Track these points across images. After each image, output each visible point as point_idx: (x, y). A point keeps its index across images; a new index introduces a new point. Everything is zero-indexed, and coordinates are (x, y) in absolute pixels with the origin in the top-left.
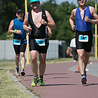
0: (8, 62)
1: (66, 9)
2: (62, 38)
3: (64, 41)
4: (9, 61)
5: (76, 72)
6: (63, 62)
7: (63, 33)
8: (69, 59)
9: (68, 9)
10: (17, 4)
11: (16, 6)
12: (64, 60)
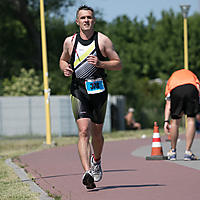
0: (8, 142)
1: (124, 31)
2: (116, 90)
3: (121, 97)
4: (11, 138)
5: (148, 159)
6: (121, 139)
7: (120, 79)
8: (132, 132)
9: (128, 31)
10: (24, 23)
11: (23, 27)
12: (122, 136)
